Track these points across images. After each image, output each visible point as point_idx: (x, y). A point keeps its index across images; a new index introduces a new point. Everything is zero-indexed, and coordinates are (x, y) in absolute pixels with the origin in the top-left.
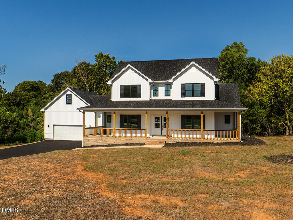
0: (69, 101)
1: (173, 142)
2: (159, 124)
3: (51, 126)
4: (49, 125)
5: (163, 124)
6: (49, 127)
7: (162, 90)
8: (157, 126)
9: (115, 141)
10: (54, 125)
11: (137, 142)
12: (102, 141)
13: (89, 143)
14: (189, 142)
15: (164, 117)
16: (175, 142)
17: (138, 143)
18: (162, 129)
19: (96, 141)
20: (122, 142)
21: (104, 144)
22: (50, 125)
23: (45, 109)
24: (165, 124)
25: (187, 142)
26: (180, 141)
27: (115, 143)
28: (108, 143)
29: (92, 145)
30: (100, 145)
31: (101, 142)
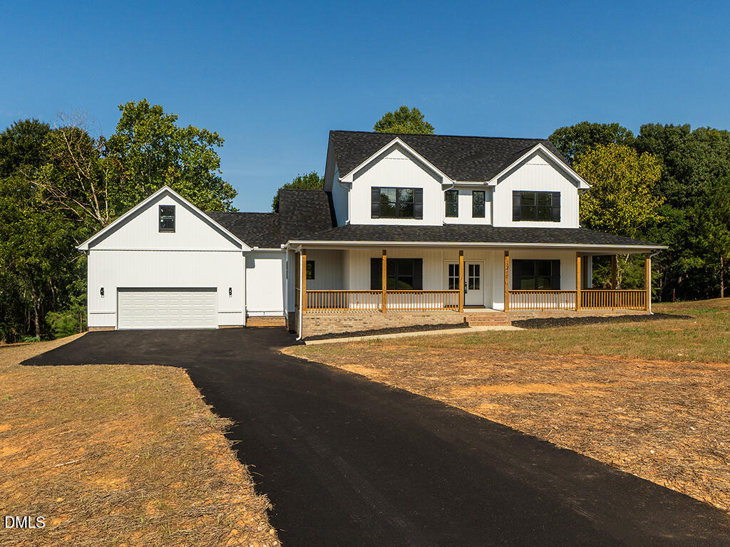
0: (167, 224)
1: (520, 319)
2: (457, 281)
3: (111, 292)
4: (102, 289)
5: (467, 280)
6: (102, 294)
7: (465, 203)
8: (453, 284)
9: (386, 321)
10: (119, 289)
11: (440, 322)
12: (353, 321)
13: (319, 328)
14: (555, 317)
15: (470, 265)
16: (525, 319)
17: (444, 323)
18: (465, 292)
19: (338, 322)
20: (404, 323)
21: (360, 328)
22: (104, 290)
23: (91, 245)
24: (471, 280)
25: (549, 317)
26: (537, 316)
27: (387, 325)
28: (371, 327)
29: (327, 333)
30: (349, 331)
31: (351, 323)
